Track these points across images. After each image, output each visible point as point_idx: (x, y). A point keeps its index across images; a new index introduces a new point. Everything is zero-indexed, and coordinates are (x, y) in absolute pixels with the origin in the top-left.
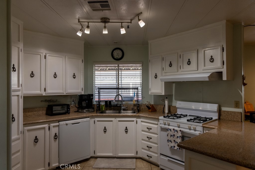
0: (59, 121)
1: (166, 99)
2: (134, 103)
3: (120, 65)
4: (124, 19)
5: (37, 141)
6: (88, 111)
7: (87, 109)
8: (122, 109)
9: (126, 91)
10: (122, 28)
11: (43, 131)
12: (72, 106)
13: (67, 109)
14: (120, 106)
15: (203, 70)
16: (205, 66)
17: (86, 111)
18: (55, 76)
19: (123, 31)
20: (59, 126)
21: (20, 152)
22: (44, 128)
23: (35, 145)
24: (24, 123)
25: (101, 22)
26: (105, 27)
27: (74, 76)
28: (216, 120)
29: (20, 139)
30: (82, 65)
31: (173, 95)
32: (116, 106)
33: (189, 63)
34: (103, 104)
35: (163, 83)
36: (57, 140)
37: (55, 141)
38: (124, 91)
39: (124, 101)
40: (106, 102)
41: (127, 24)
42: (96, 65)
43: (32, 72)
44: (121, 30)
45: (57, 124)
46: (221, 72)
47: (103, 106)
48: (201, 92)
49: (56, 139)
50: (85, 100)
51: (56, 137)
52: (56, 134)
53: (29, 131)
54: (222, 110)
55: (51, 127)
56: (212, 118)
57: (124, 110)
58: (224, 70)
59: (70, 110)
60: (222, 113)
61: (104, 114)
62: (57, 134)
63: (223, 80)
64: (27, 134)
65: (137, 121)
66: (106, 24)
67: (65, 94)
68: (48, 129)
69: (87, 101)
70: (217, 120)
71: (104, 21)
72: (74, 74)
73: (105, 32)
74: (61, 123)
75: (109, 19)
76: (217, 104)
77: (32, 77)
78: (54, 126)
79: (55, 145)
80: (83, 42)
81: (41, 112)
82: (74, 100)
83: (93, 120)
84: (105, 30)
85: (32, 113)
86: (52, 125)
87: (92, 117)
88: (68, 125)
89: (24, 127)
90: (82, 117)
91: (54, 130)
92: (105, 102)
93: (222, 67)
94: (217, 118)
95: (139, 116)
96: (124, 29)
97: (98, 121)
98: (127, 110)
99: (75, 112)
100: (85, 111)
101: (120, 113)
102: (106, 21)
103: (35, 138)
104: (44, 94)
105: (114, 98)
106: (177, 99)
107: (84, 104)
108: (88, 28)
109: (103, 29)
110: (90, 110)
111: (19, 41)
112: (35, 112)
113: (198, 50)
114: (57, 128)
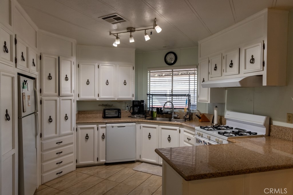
0: (106, 123)
1: (215, 108)
2: (186, 111)
3: (174, 70)
4: (148, 26)
5: (88, 138)
6: (140, 116)
7: (137, 115)
8: (172, 117)
9: (178, 98)
10: (146, 35)
11: (92, 130)
12: (126, 111)
13: (118, 113)
14: (170, 114)
15: (244, 73)
16: (246, 69)
17: (137, 116)
18: (107, 83)
19: (147, 38)
20: (106, 127)
21: (74, 144)
22: (93, 128)
23: (86, 141)
24: (77, 122)
25: (128, 32)
26: (131, 36)
27: (125, 83)
28: (262, 136)
29: (73, 134)
30: (133, 72)
31: (225, 103)
32: (167, 113)
33: (231, 65)
34: (155, 110)
35: (209, 89)
36: (104, 140)
37: (103, 140)
38: (176, 98)
39: (175, 109)
40: (158, 109)
41: (150, 31)
42: (151, 71)
43: (88, 80)
44: (145, 36)
45: (105, 125)
46: (261, 76)
47: (155, 112)
48: (252, 101)
49: (104, 138)
50: (136, 106)
51: (104, 137)
52: (103, 134)
53: (81, 128)
54: (273, 124)
55: (99, 128)
56: (256, 134)
57: (175, 118)
58: (264, 73)
59: (121, 115)
60: (272, 128)
61: (153, 121)
62: (105, 135)
63: (263, 85)
64: (80, 131)
65: (180, 130)
66: (132, 33)
67: (116, 100)
68: (97, 129)
69: (139, 107)
70: (264, 136)
71: (130, 30)
72: (125, 81)
73: (132, 41)
74: (108, 125)
75: (134, 28)
76: (265, 117)
77: (88, 84)
78: (102, 127)
79: (102, 143)
80: (135, 50)
81: (98, 115)
82: (129, 106)
83: (139, 125)
84: (131, 39)
85: (92, 115)
86: (100, 126)
87: (139, 122)
88: (114, 127)
89: (77, 125)
90: (127, 121)
91: (102, 131)
92: (156, 108)
93: (262, 70)
94: (264, 134)
95: (181, 125)
96: (147, 36)
97: (143, 127)
98: (179, 118)
99: (129, 117)
100: (135, 116)
101: (170, 120)
102: (132, 30)
103: (86, 135)
104: (98, 99)
105: (163, 105)
106: (228, 109)
107: (136, 109)
108: (117, 39)
109: (130, 38)
110: (141, 115)
111: (72, 56)
112: (93, 115)
113: (239, 49)
114: (105, 129)
